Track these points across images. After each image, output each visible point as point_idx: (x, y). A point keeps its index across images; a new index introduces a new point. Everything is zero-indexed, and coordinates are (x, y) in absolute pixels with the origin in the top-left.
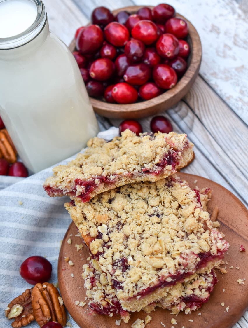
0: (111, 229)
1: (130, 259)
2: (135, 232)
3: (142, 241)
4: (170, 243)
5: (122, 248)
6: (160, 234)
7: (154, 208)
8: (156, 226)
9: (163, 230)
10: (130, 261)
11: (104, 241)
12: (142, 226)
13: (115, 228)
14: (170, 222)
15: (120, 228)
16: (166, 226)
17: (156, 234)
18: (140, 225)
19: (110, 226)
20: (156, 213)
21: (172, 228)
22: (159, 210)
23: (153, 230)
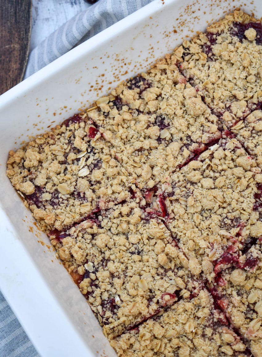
0: (97, 266)
1: (117, 299)
2: (120, 270)
3: (126, 279)
4: (152, 282)
5: (109, 287)
6: (142, 272)
7: (135, 246)
8: (138, 265)
9: (145, 269)
10: (118, 301)
11: (91, 280)
12: (125, 264)
13: (100, 265)
14: (150, 260)
15: (104, 264)
16: (147, 264)
17: (138, 273)
18: (123, 263)
19: (96, 263)
20: (136, 251)
21: (152, 267)
22: (140, 247)
23: (136, 269)
